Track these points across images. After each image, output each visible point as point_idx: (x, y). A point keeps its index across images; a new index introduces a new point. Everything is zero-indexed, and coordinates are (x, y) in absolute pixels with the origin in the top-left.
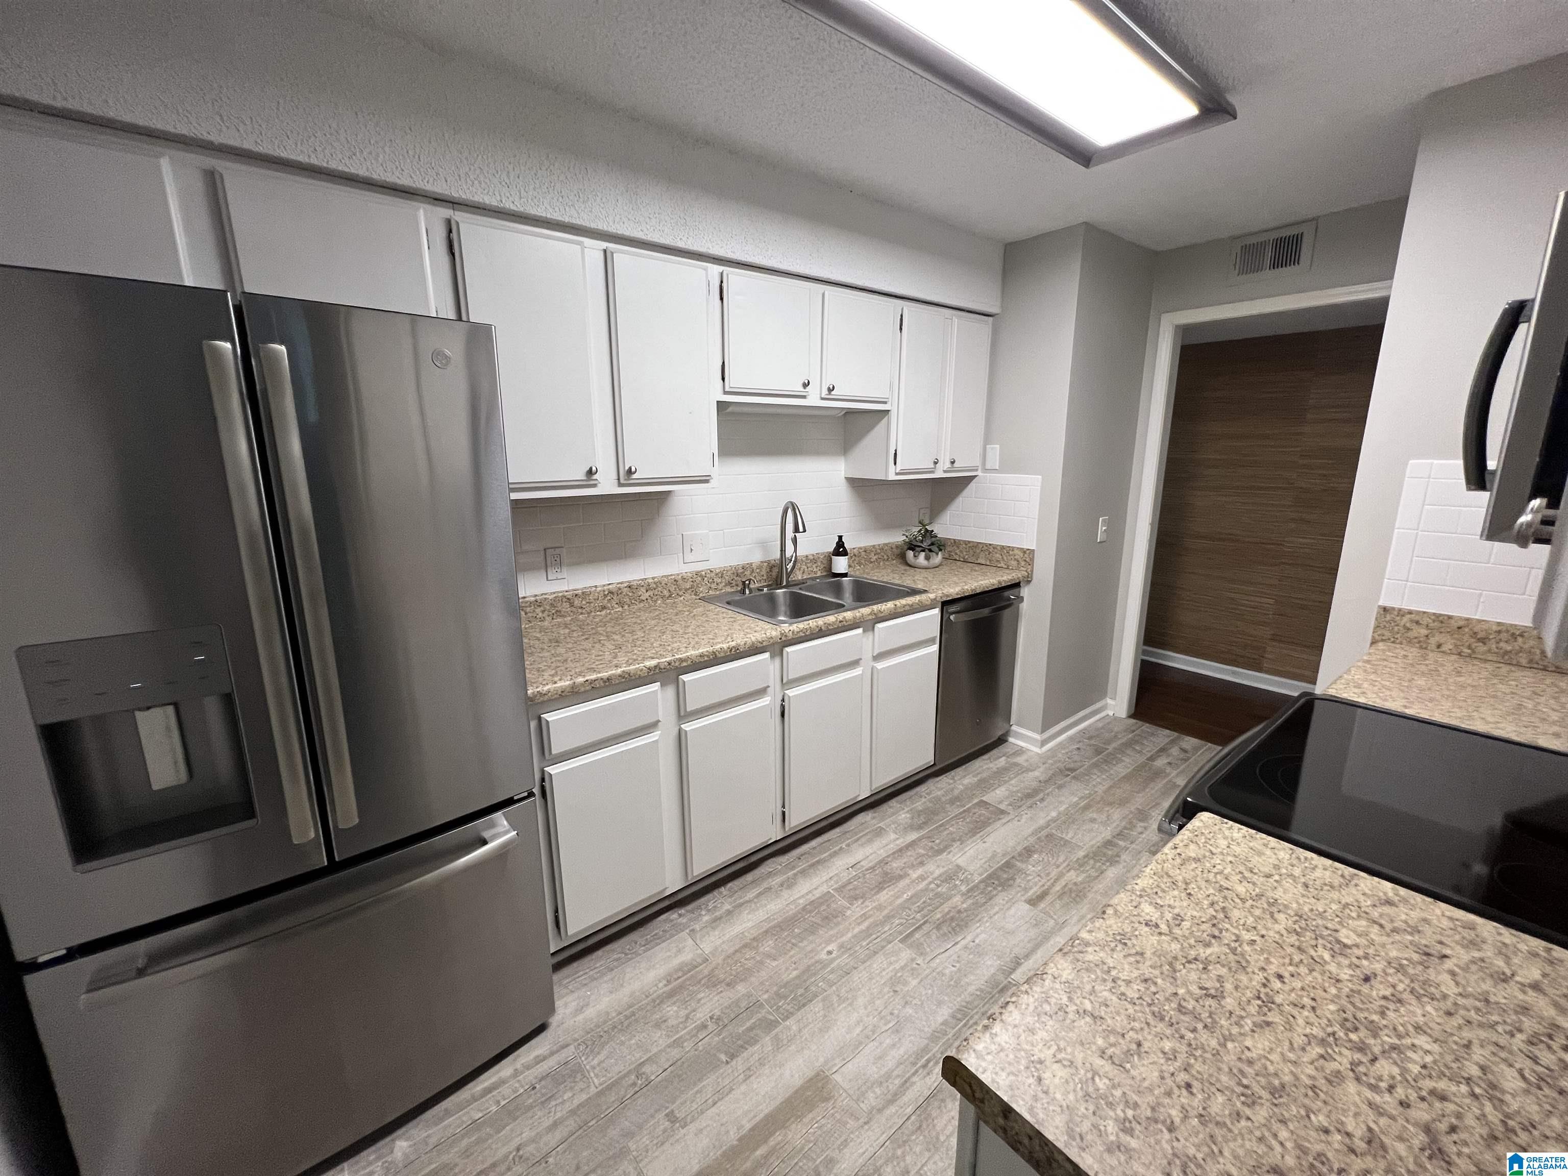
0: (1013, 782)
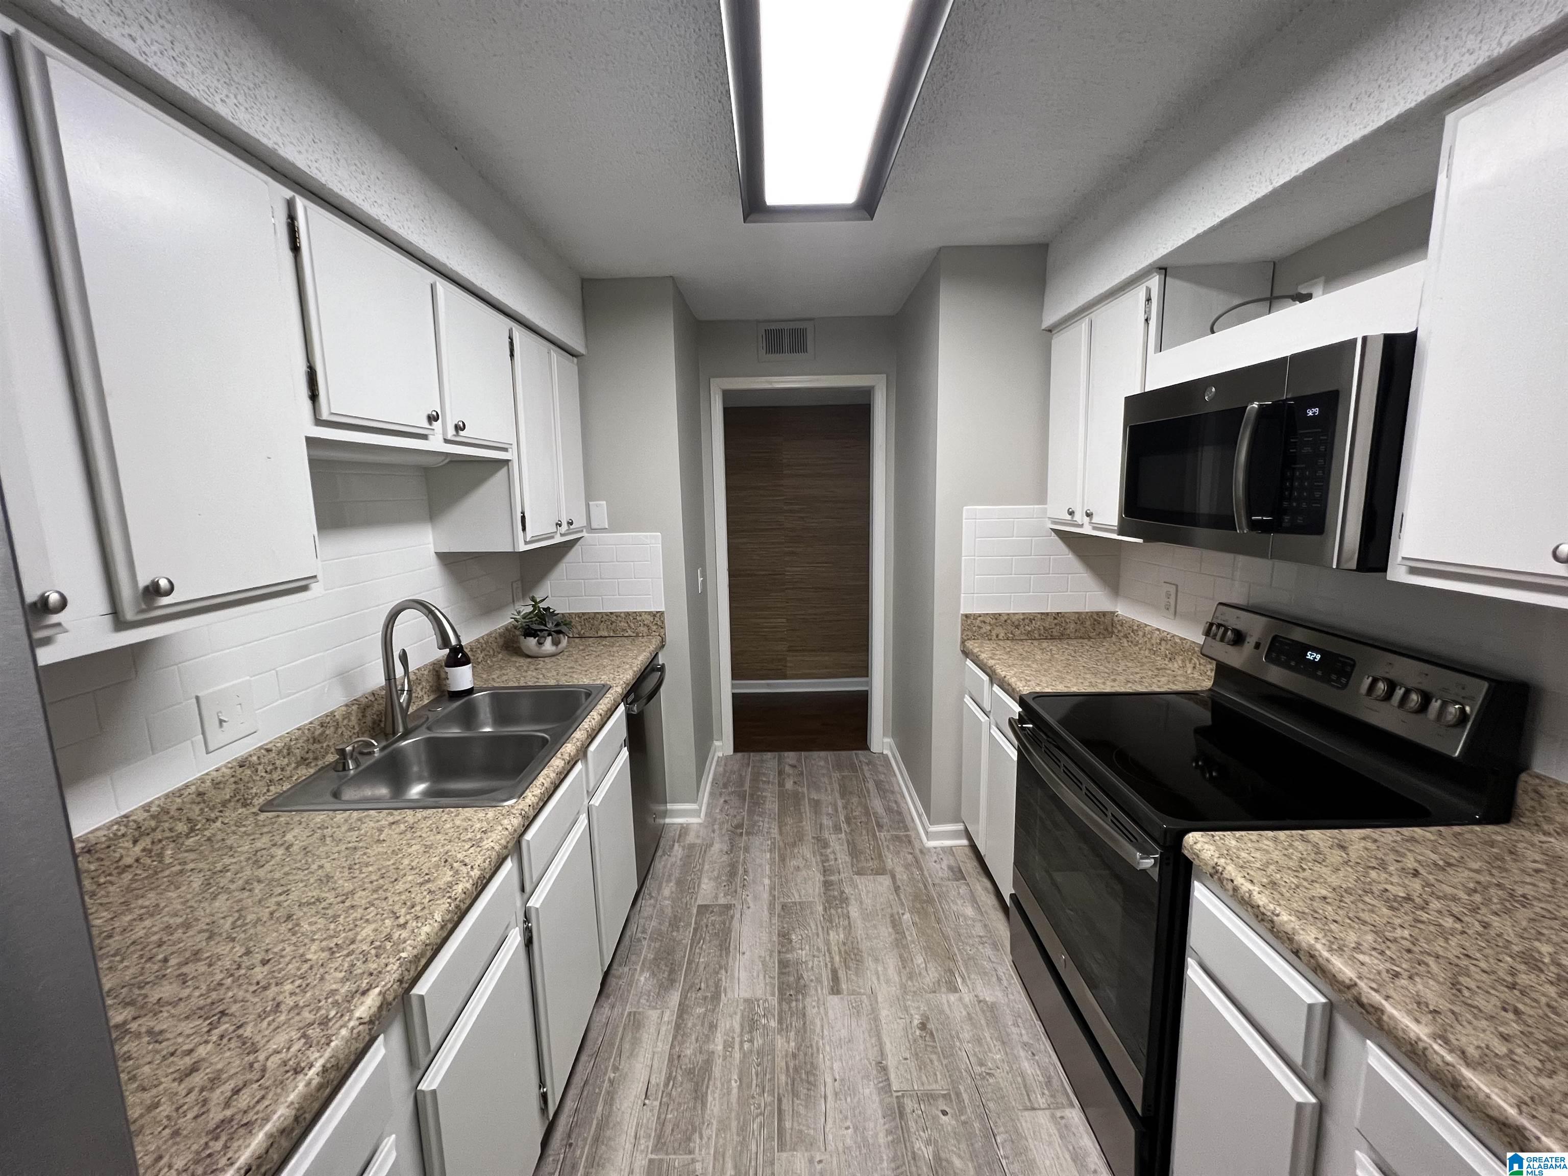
0: (706, 867)
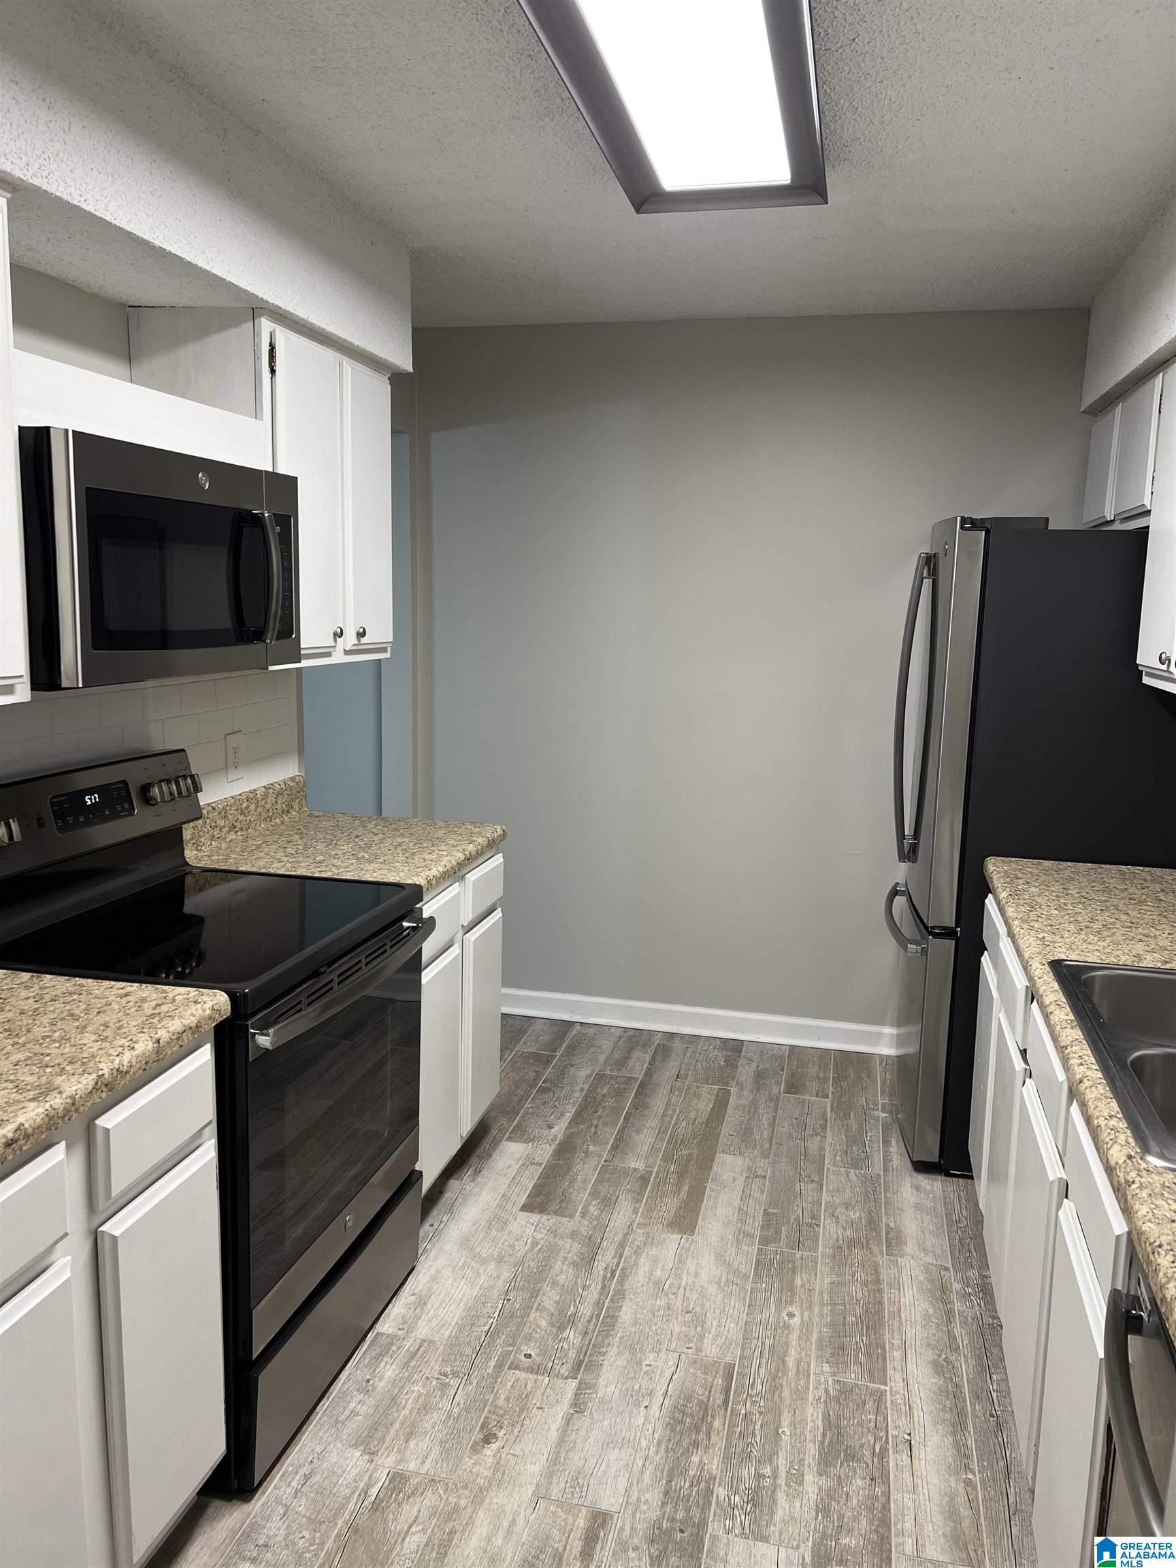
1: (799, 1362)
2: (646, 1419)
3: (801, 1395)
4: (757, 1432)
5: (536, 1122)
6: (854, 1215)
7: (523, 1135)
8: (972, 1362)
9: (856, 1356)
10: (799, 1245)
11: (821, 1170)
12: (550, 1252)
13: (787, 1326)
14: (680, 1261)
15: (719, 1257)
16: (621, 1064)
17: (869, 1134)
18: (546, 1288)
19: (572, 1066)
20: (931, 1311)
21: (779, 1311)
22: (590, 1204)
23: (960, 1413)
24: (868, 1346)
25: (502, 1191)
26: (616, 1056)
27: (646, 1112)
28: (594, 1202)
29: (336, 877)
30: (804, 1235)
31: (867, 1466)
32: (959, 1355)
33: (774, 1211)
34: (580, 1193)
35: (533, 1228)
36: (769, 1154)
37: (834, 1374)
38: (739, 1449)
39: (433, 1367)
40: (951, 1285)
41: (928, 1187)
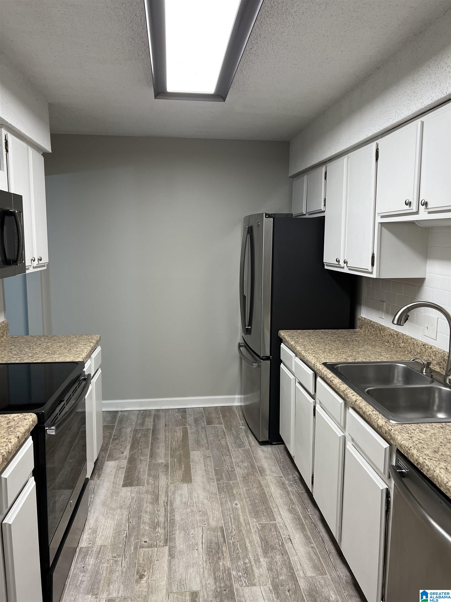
1: (244, 520)
2: (199, 554)
3: (249, 531)
4: (239, 548)
5: (116, 452)
6: (246, 464)
7: (113, 458)
8: (300, 507)
9: (263, 513)
10: (230, 479)
11: (229, 451)
12: (140, 501)
13: (236, 509)
14: (190, 493)
15: (204, 489)
16: (143, 424)
17: (241, 435)
18: (144, 515)
19: (123, 428)
20: (282, 492)
21: (232, 504)
22: (149, 479)
23: (302, 524)
24: (266, 509)
25: (112, 481)
26: (139, 421)
27: (158, 441)
28: (150, 478)
29: (43, 362)
30: (231, 475)
31: (279, 550)
32: (295, 505)
33: (217, 468)
34: (143, 476)
35: (130, 492)
36: (209, 448)
37: (258, 521)
38: (235, 557)
39: (109, 555)
40: (285, 482)
41: (266, 450)
